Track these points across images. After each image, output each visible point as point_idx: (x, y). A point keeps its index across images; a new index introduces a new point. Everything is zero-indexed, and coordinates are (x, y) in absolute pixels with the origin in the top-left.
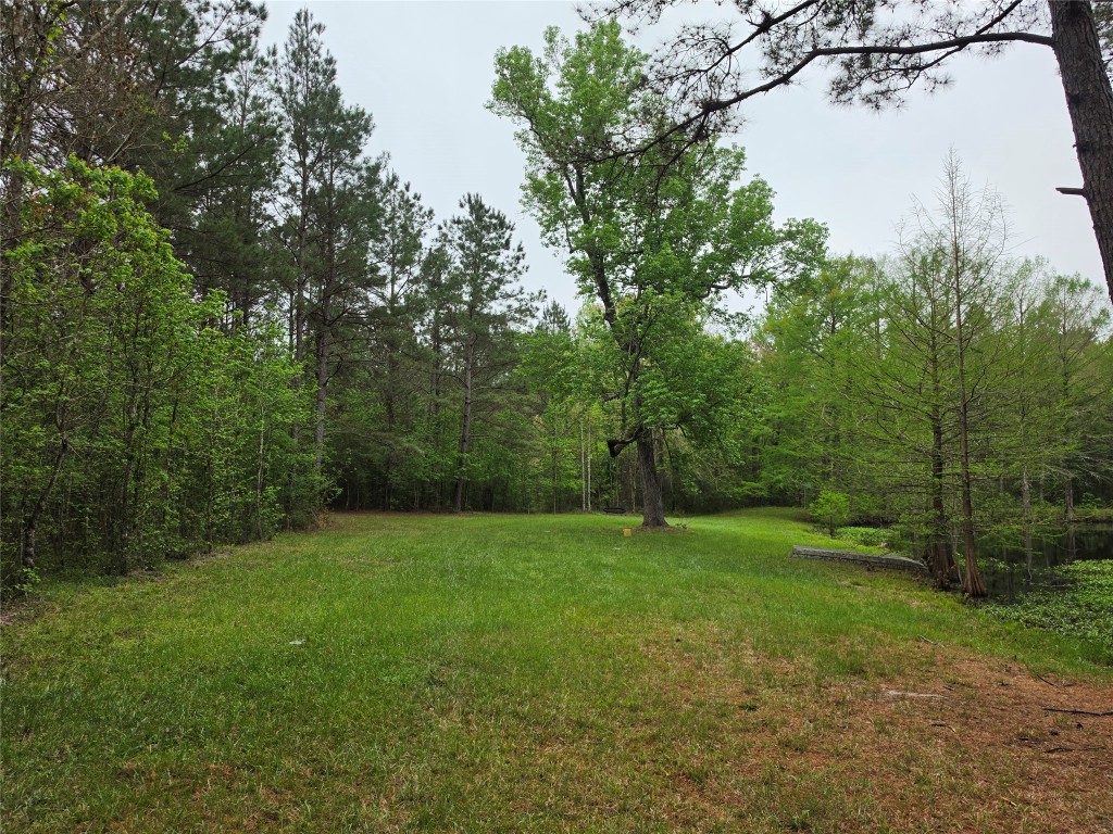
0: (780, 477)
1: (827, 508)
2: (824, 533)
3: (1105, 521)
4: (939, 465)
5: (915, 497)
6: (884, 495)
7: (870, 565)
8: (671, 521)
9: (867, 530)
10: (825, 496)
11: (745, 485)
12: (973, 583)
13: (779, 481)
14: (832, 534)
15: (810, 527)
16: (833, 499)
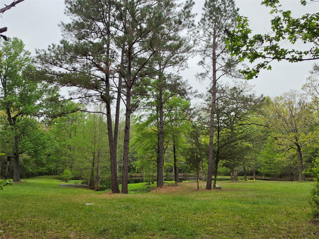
0: (52, 166)
1: (66, 175)
2: (64, 182)
3: (135, 177)
4: (94, 164)
5: (88, 171)
6: (81, 170)
7: (77, 187)
8: (22, 180)
9: (76, 181)
10: (65, 171)
11: (40, 169)
12: (97, 188)
13: (52, 167)
14: (66, 182)
15: (60, 181)
16: (68, 172)
